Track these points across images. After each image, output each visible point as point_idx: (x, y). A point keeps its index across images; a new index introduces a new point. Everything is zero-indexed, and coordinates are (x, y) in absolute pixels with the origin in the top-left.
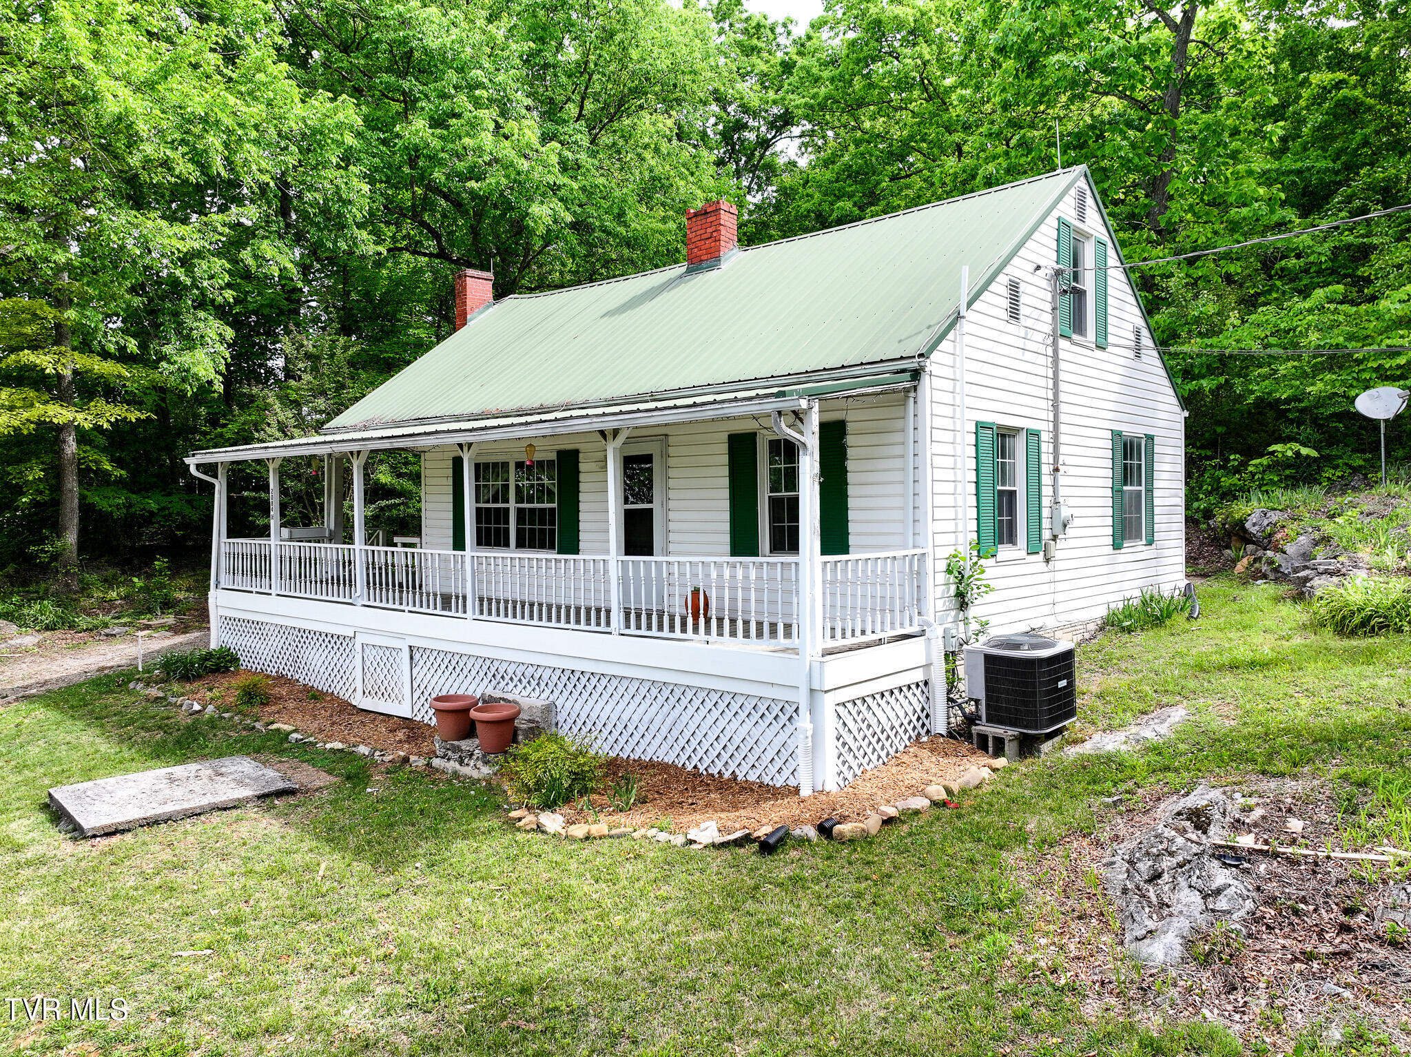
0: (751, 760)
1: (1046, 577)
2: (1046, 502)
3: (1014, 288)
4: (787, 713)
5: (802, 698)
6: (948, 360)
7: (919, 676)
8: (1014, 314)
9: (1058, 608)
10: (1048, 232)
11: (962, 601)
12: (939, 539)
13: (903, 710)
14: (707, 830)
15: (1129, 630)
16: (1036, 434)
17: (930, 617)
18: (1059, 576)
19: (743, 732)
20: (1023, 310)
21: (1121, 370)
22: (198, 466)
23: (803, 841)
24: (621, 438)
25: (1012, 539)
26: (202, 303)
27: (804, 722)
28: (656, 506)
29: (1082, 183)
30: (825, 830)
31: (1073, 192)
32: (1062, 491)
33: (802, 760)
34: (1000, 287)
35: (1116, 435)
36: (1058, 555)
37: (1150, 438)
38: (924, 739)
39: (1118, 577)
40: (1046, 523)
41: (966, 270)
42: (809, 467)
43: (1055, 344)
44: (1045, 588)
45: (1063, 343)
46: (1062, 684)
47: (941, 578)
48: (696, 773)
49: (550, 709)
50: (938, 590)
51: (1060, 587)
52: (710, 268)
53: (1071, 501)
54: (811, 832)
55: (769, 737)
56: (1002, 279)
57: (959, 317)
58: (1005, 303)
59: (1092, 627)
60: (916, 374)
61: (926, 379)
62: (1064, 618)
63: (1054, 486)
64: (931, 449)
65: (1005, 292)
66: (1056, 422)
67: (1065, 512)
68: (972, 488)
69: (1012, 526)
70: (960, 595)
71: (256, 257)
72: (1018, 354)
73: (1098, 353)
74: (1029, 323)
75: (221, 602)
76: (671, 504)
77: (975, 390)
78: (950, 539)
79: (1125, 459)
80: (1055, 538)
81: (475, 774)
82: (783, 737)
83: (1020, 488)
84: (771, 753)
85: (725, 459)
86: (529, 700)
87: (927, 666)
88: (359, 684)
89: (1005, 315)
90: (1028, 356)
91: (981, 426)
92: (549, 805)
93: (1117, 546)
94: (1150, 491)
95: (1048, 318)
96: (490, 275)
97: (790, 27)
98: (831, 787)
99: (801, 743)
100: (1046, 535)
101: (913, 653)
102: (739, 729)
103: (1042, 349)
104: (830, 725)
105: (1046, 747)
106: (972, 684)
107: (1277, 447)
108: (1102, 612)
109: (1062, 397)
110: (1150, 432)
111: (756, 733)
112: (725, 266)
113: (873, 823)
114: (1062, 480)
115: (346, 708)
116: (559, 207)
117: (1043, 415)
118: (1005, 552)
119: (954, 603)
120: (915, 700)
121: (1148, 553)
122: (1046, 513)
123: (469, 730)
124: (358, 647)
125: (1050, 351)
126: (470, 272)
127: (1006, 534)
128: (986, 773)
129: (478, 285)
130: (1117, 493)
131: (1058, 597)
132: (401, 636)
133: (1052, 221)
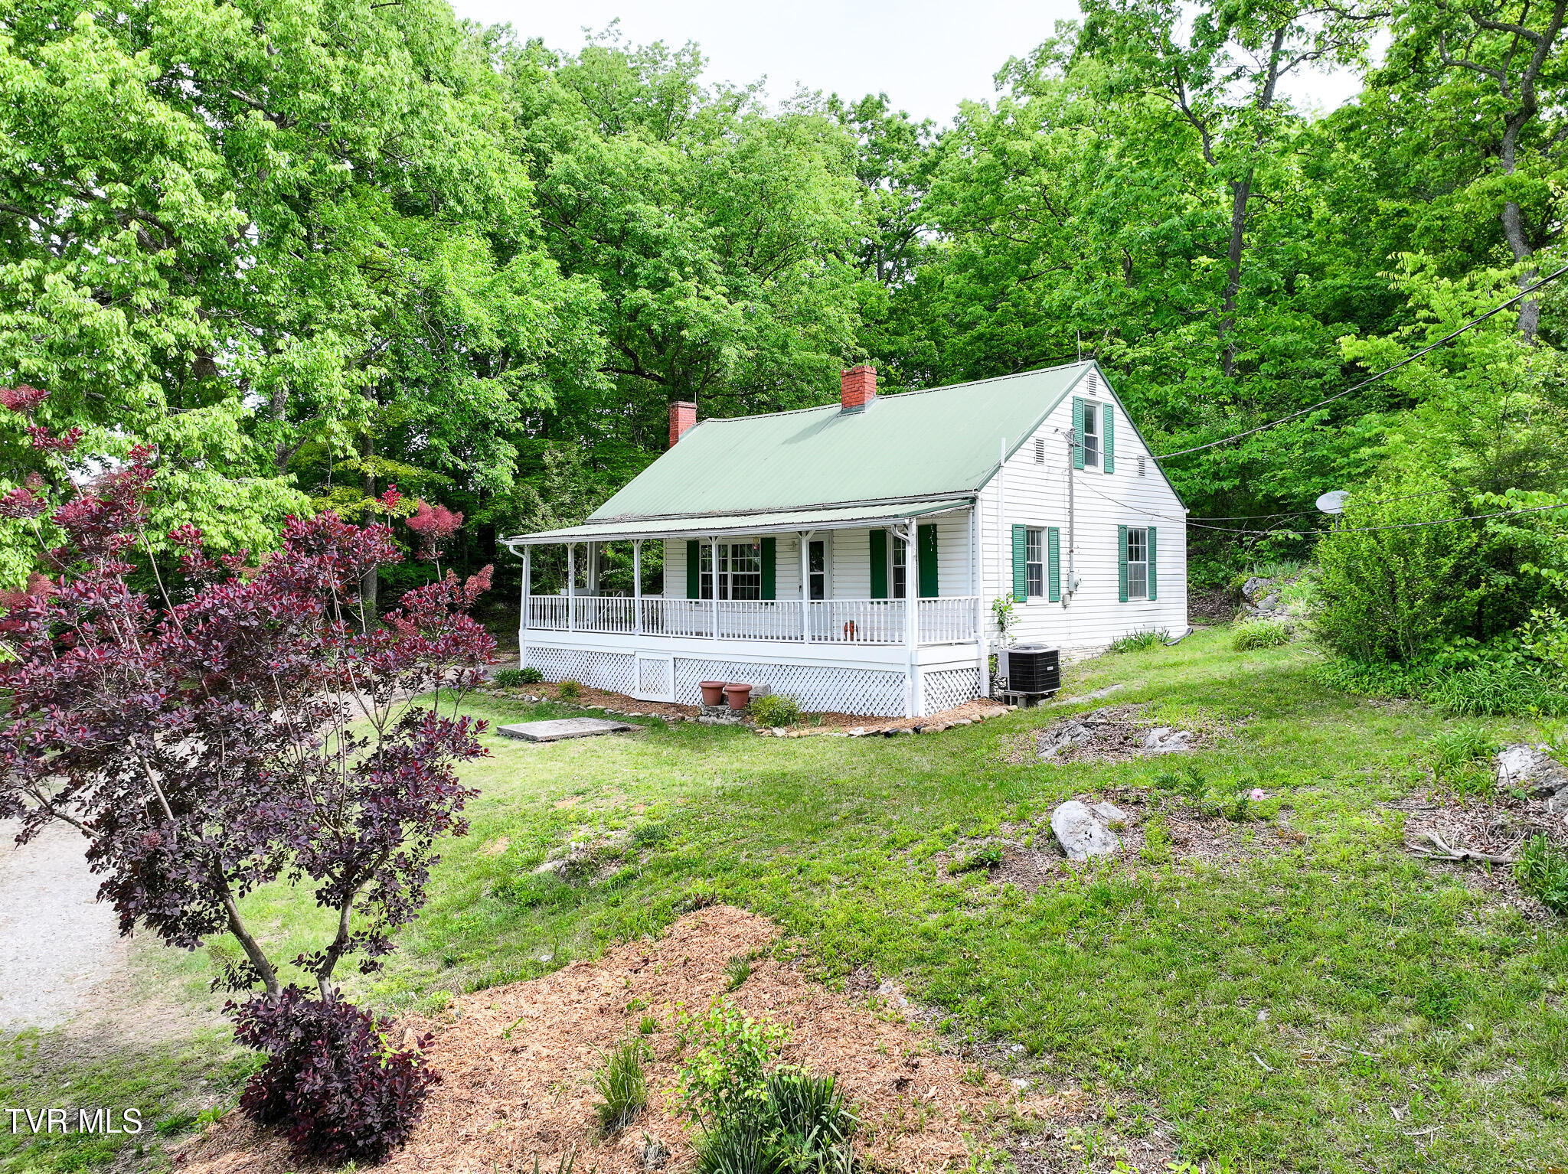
0: (881, 705)
1: (1065, 617)
2: (1063, 571)
3: (1040, 445)
4: (899, 679)
5: (907, 670)
6: (994, 490)
7: (973, 665)
8: (1040, 458)
9: (1072, 636)
10: (1067, 406)
11: (1002, 626)
12: (987, 591)
13: (965, 682)
14: (859, 731)
15: (1122, 652)
16: (1057, 530)
17: (981, 633)
18: (1073, 617)
19: (877, 691)
20: (1046, 456)
21: (1127, 486)
22: (515, 547)
23: (907, 734)
24: (810, 536)
25: (1039, 593)
26: (501, 433)
27: (908, 682)
28: (825, 573)
29: (1093, 371)
30: (916, 730)
31: (1086, 378)
32: (1075, 564)
33: (907, 702)
34: (1030, 445)
35: (1122, 528)
36: (1072, 603)
37: (1153, 529)
38: (975, 697)
39: (1124, 620)
40: (1063, 584)
41: (1004, 440)
42: (911, 552)
43: (1071, 473)
44: (1064, 624)
45: (1075, 473)
46: (1050, 668)
47: (990, 613)
48: (852, 715)
49: (767, 688)
50: (987, 619)
51: (1073, 623)
52: (858, 412)
53: (1082, 571)
54: (910, 731)
55: (890, 692)
56: (1031, 440)
57: (1000, 466)
58: (1034, 454)
59: (1101, 650)
60: (973, 500)
61: (979, 503)
62: (1077, 643)
63: (1070, 561)
64: (981, 541)
65: (1034, 447)
66: (1071, 522)
67: (1076, 578)
68: (1010, 563)
69: (1039, 585)
70: (1001, 623)
71: (529, 395)
72: (1044, 483)
73: (1108, 476)
74: (1051, 463)
75: (528, 637)
76: (835, 572)
77: (1011, 506)
78: (996, 591)
79: (1131, 542)
80: (1071, 593)
81: (726, 722)
82: (898, 691)
83: (1044, 562)
84: (892, 700)
85: (868, 545)
86: (755, 683)
87: (979, 660)
88: (637, 684)
89: (1033, 461)
90: (1050, 483)
91: (1015, 527)
92: (777, 725)
93: (1123, 599)
94: (1153, 565)
95: (1067, 459)
96: (694, 405)
97: (929, 128)
98: (922, 714)
99: (905, 694)
100: (1064, 591)
101: (970, 652)
102: (875, 690)
103: (1061, 478)
104: (921, 683)
105: (1041, 702)
106: (1004, 671)
107: (1274, 533)
108: (1111, 642)
109: (1075, 506)
110: (1152, 525)
111: (884, 690)
112: (867, 410)
113: (941, 728)
114: (1075, 557)
115: (628, 699)
116: (742, 346)
117: (1062, 518)
118: (1032, 600)
119: (997, 627)
120: (972, 678)
121: (1151, 605)
122: (1063, 577)
123: (722, 700)
124: (637, 661)
125: (1067, 479)
126: (681, 403)
127: (1035, 589)
128: (1004, 712)
129: (686, 412)
130: (1122, 567)
131: (1073, 630)
132: (668, 652)
133: (1069, 399)
